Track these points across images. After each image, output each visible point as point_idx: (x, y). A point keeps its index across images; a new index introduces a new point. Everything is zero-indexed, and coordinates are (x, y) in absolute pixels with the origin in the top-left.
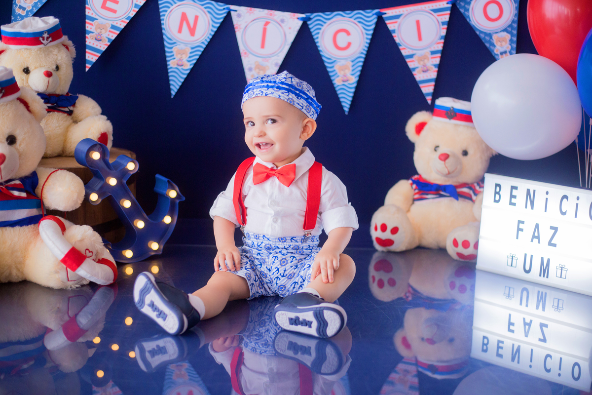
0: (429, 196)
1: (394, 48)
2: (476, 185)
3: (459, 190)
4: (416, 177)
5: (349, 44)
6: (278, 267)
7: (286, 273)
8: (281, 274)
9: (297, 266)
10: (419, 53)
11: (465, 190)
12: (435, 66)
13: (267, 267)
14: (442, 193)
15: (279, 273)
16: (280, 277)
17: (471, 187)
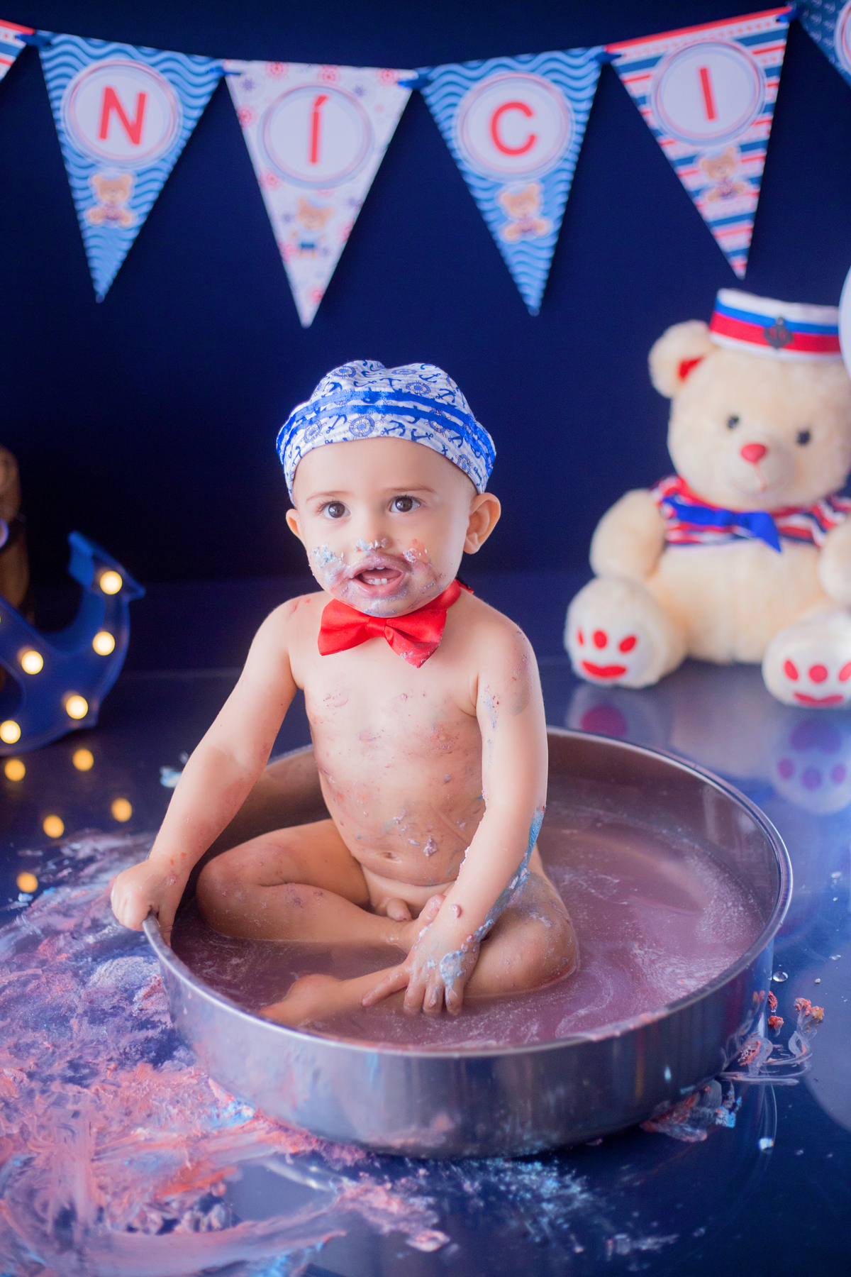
14: (740, 531)
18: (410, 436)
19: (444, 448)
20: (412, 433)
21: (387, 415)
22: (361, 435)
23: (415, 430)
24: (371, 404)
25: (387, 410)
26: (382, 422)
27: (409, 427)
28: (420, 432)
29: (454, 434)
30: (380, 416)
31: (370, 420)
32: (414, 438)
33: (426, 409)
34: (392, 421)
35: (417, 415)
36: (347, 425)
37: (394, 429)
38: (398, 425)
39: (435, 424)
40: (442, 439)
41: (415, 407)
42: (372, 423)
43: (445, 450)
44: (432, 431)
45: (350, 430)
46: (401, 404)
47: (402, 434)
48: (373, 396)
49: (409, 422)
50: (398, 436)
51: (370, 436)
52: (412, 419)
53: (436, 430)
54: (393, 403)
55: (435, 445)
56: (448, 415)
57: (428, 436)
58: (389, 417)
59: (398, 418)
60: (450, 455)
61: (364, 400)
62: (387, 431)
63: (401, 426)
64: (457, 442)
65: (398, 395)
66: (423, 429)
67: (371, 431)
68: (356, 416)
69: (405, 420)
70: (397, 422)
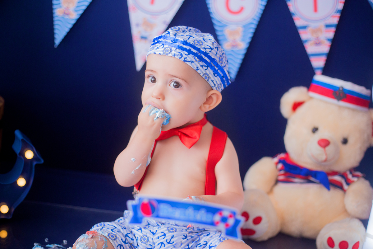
0: (296, 180)
2: (348, 173)
3: (330, 178)
4: (282, 155)
6: (165, 232)
8: (167, 240)
9: (186, 237)
11: (337, 178)
12: (329, 40)
13: (150, 230)
14: (312, 179)
15: (165, 239)
16: (165, 243)
17: (344, 176)
18: (183, 60)
19: (197, 68)
20: (185, 59)
22: (166, 54)
23: (186, 58)
24: (174, 43)
26: (175, 51)
27: (184, 56)
28: (188, 59)
29: (204, 64)
30: (175, 49)
31: (171, 49)
32: (185, 61)
33: (195, 51)
34: (179, 52)
35: (190, 52)
36: (163, 49)
37: (178, 55)
38: (180, 54)
39: (196, 58)
40: (198, 64)
41: (190, 49)
42: (171, 51)
43: (197, 69)
44: (194, 60)
45: (163, 51)
46: (185, 46)
47: (180, 58)
48: (175, 41)
49: (186, 54)
50: (178, 58)
51: (168, 55)
52: (187, 53)
53: (196, 60)
54: (182, 45)
55: (193, 66)
56: (203, 56)
57: (191, 62)
58: (178, 50)
60: (199, 71)
61: (172, 41)
62: (175, 55)
63: (181, 55)
64: (205, 68)
65: (185, 43)
66: (190, 58)
67: (169, 53)
68: (167, 46)
69: (184, 53)
70: (180, 53)
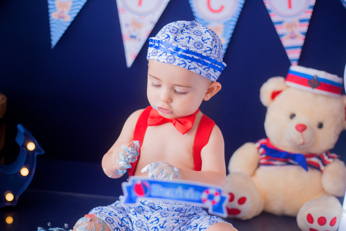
0: (277, 163)
1: (265, 14)
2: (324, 155)
3: (308, 160)
4: (263, 141)
5: (222, 8)
6: (158, 217)
7: (165, 224)
8: (160, 225)
9: (178, 221)
10: (288, 20)
11: (314, 160)
12: (303, 33)
13: (145, 215)
14: (291, 161)
15: (159, 224)
16: (159, 227)
17: (320, 157)
18: (188, 68)
21: (181, 58)
22: (169, 63)
23: (190, 66)
24: (176, 52)
25: (181, 56)
26: (179, 60)
27: (188, 64)
28: (192, 67)
30: (178, 58)
31: (174, 58)
32: (189, 69)
33: (197, 58)
34: (182, 61)
35: (193, 59)
36: (166, 57)
37: (182, 64)
38: (184, 63)
39: (199, 64)
40: (200, 69)
41: (193, 57)
42: (175, 59)
43: (200, 73)
44: (197, 66)
45: (167, 59)
46: (188, 55)
47: (185, 67)
48: (177, 49)
49: (189, 62)
50: (183, 67)
51: (173, 64)
52: (191, 61)
53: (199, 66)
54: (184, 54)
55: (197, 72)
57: (195, 68)
58: (181, 59)
59: (185, 60)
60: (202, 75)
61: (174, 50)
62: (179, 65)
63: (185, 63)
64: (207, 69)
65: (188, 51)
66: (194, 65)
67: (173, 62)
68: (170, 54)
69: (187, 61)
70: (184, 61)
